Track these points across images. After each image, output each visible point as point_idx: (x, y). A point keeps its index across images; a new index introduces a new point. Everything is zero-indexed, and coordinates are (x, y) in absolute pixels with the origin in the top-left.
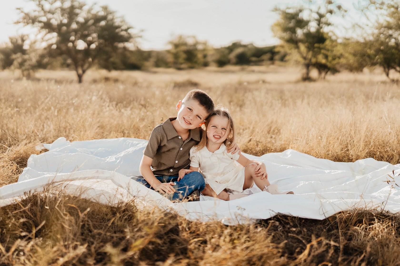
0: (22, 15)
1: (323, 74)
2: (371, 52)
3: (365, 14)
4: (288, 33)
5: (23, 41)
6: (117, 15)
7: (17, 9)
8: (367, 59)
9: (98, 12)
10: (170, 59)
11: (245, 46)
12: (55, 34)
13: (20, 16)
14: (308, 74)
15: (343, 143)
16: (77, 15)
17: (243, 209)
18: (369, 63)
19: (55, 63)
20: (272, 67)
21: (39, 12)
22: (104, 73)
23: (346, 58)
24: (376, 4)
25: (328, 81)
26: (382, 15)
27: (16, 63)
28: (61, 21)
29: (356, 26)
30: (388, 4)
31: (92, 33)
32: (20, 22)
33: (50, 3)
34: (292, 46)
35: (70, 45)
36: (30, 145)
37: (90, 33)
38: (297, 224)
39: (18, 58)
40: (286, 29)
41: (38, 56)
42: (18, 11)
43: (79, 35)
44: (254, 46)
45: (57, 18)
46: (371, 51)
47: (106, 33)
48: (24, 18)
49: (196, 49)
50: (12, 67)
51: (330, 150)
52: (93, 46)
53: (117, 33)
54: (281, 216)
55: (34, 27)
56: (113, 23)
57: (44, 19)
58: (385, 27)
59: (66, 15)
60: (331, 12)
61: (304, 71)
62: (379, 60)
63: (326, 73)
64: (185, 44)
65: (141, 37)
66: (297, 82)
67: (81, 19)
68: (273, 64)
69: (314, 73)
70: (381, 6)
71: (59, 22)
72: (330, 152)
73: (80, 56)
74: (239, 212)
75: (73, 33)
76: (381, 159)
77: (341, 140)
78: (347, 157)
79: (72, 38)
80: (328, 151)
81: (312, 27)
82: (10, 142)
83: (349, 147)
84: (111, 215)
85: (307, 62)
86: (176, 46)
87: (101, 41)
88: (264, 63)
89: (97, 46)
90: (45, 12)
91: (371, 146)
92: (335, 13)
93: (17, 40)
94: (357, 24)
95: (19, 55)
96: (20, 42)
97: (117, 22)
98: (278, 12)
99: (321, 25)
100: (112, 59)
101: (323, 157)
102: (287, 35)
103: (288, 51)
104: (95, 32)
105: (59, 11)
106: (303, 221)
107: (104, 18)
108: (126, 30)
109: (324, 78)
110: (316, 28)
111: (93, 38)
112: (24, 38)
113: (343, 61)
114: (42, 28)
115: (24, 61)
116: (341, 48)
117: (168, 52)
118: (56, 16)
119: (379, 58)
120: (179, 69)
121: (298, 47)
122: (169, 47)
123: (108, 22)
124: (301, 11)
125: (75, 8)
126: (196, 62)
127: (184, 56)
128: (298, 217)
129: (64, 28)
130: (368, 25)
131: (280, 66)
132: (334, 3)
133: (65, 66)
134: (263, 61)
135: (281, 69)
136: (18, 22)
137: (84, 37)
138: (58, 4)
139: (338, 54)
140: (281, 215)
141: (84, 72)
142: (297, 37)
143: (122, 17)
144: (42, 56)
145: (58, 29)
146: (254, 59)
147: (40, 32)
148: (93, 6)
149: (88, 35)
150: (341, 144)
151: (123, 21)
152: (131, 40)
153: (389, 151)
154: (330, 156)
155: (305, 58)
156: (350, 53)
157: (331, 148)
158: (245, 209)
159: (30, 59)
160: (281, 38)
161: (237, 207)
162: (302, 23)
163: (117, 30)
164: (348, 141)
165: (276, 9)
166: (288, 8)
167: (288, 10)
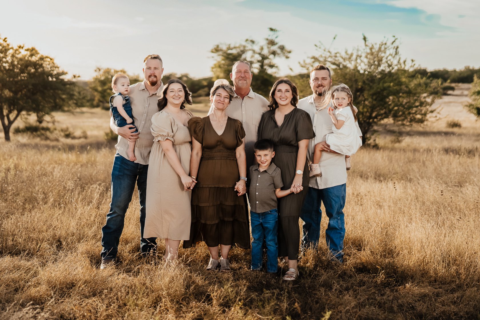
60: (274, 53)
81: (255, 68)
92: (278, 55)
98: (219, 53)
99: (264, 67)
124: (243, 52)
132: (277, 43)
165: (217, 50)
166: (229, 48)
167: (230, 52)
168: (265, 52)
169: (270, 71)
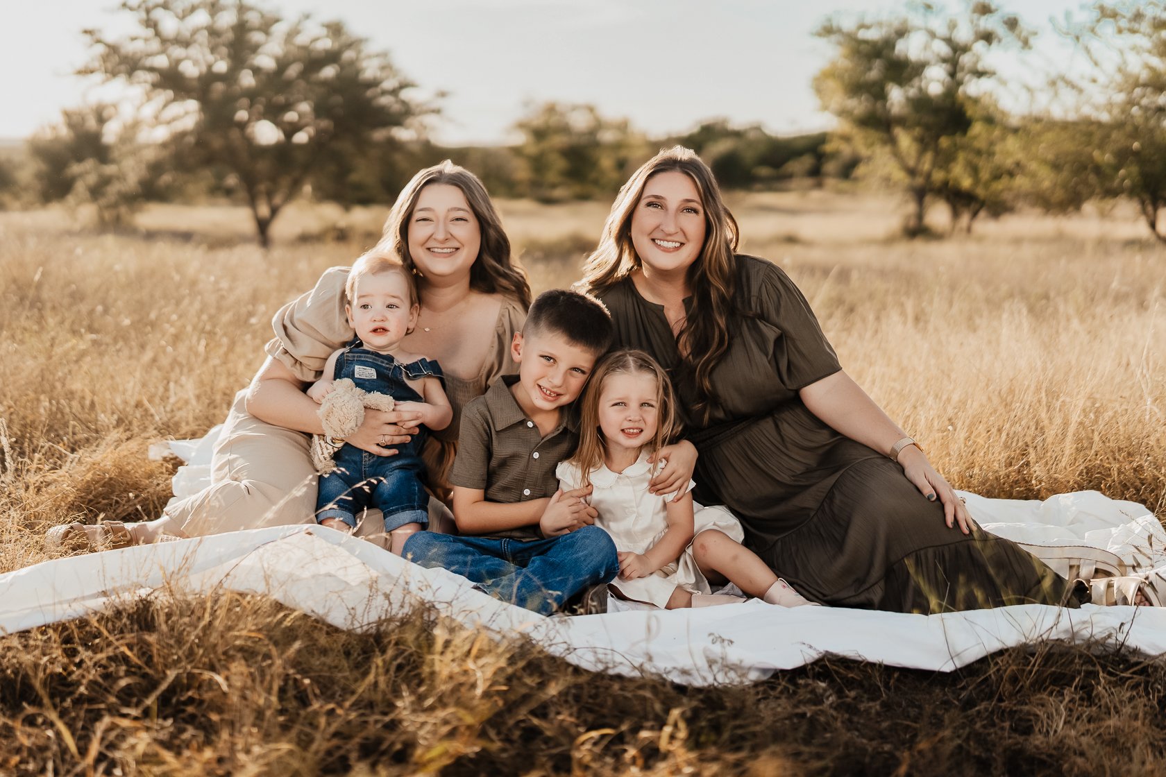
0: (100, 49)
1: (965, 219)
2: (1105, 157)
3: (1087, 50)
4: (863, 98)
5: (101, 120)
6: (371, 48)
7: (86, 32)
8: (1092, 179)
9: (315, 40)
10: (521, 171)
11: (737, 134)
12: (192, 105)
13: (92, 54)
14: (920, 216)
15: (1014, 444)
16: (255, 49)
17: (726, 643)
18: (1098, 190)
19: (191, 188)
20: (816, 195)
21: (146, 40)
22: (331, 213)
23: (1033, 175)
24: (1118, 18)
25: (981, 239)
26: (1135, 49)
27: (80, 187)
28: (210, 67)
29: (1060, 84)
30: (1154, 18)
31: (299, 101)
32: (92, 72)
33: (177, 17)
34: (874, 135)
35: (235, 134)
36: (133, 445)
37: (292, 99)
38: (879, 684)
39: (87, 173)
40: (856, 88)
41: (143, 166)
42: (87, 38)
43: (260, 107)
44: (765, 134)
45: (200, 57)
46: (1103, 154)
47: (337, 99)
48: (105, 58)
49: (597, 145)
50: (71, 199)
51: (977, 464)
52: (301, 137)
53: (368, 102)
54: (834, 661)
55: (131, 83)
56: (358, 72)
57: (162, 62)
58: (1145, 85)
59: (224, 50)
60: (988, 37)
61: (911, 208)
62: (1127, 182)
63: (975, 215)
64: (565, 129)
65: (437, 111)
66: (889, 241)
67: (265, 61)
68: (819, 185)
69: (939, 215)
70: (1133, 23)
71: (204, 69)
72: (976, 470)
73: (263, 166)
74: (717, 650)
75: (245, 101)
76: (1120, 491)
77: (1008, 435)
78: (1023, 483)
79: (242, 115)
80: (971, 466)
81: (932, 80)
82: (74, 434)
83: (1032, 457)
84: (359, 655)
85: (919, 181)
86: (539, 134)
87: (325, 123)
88: (794, 183)
89: (311, 139)
90: (165, 41)
91: (1093, 451)
92: (1000, 41)
93: (83, 119)
94: (1063, 79)
95: (89, 164)
96: (92, 124)
97: (370, 70)
98: (834, 38)
99: (959, 75)
100: (354, 177)
101: (957, 484)
102: (859, 105)
103: (863, 151)
104: (306, 99)
105: (203, 37)
106: (896, 675)
107: (332, 57)
108: (394, 92)
109: (969, 230)
110: (946, 85)
111: (300, 116)
112: (105, 114)
113: (1021, 182)
114: (155, 86)
115: (105, 181)
116: (1017, 146)
117: (517, 151)
118: (194, 51)
119: (1127, 175)
120: (548, 201)
121: (892, 141)
122: (519, 139)
123: (342, 67)
124: (902, 33)
125: (251, 30)
126: (596, 182)
127: (560, 164)
128: (880, 665)
129: (219, 87)
130: (1094, 81)
131: (840, 192)
132: (996, 10)
133: (219, 191)
134: (790, 176)
135: (844, 202)
136: (86, 72)
137: (274, 113)
138: (201, 18)
139: (1009, 162)
140: (834, 659)
141: (274, 211)
142: (889, 111)
143: (384, 55)
144: (156, 168)
145: (201, 89)
146: (764, 171)
147: (149, 99)
148: (299, 22)
149: (288, 107)
150: (1007, 446)
151: (386, 67)
152: (409, 121)
153: (1145, 468)
154: (976, 481)
155: (912, 172)
156: (1044, 162)
157: (978, 459)
158: (732, 642)
159: (121, 177)
160: (843, 113)
161: (710, 634)
162: (903, 71)
163: (369, 93)
164: (1028, 439)
165: (828, 31)
166: (863, 26)
167: (864, 35)
168: (963, 34)
169: (973, 88)
